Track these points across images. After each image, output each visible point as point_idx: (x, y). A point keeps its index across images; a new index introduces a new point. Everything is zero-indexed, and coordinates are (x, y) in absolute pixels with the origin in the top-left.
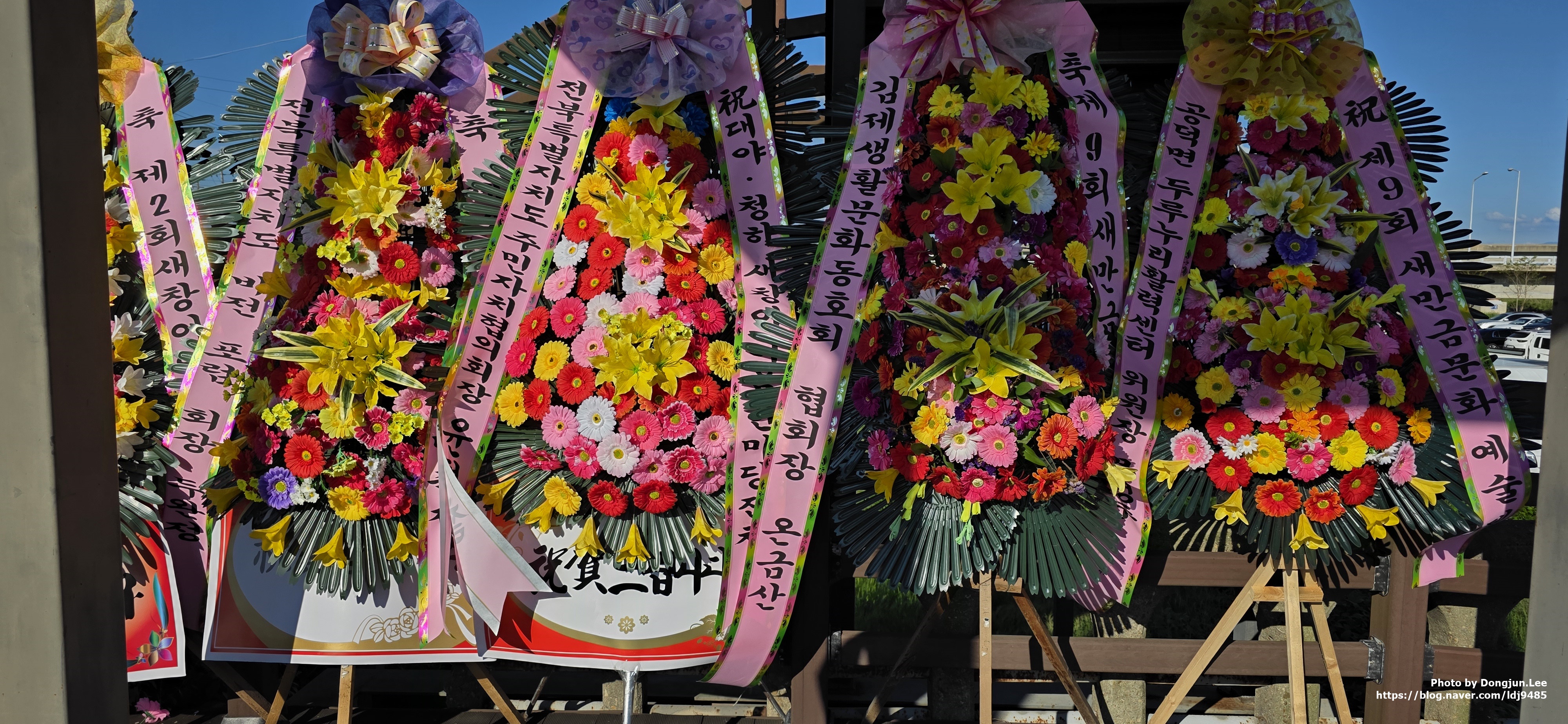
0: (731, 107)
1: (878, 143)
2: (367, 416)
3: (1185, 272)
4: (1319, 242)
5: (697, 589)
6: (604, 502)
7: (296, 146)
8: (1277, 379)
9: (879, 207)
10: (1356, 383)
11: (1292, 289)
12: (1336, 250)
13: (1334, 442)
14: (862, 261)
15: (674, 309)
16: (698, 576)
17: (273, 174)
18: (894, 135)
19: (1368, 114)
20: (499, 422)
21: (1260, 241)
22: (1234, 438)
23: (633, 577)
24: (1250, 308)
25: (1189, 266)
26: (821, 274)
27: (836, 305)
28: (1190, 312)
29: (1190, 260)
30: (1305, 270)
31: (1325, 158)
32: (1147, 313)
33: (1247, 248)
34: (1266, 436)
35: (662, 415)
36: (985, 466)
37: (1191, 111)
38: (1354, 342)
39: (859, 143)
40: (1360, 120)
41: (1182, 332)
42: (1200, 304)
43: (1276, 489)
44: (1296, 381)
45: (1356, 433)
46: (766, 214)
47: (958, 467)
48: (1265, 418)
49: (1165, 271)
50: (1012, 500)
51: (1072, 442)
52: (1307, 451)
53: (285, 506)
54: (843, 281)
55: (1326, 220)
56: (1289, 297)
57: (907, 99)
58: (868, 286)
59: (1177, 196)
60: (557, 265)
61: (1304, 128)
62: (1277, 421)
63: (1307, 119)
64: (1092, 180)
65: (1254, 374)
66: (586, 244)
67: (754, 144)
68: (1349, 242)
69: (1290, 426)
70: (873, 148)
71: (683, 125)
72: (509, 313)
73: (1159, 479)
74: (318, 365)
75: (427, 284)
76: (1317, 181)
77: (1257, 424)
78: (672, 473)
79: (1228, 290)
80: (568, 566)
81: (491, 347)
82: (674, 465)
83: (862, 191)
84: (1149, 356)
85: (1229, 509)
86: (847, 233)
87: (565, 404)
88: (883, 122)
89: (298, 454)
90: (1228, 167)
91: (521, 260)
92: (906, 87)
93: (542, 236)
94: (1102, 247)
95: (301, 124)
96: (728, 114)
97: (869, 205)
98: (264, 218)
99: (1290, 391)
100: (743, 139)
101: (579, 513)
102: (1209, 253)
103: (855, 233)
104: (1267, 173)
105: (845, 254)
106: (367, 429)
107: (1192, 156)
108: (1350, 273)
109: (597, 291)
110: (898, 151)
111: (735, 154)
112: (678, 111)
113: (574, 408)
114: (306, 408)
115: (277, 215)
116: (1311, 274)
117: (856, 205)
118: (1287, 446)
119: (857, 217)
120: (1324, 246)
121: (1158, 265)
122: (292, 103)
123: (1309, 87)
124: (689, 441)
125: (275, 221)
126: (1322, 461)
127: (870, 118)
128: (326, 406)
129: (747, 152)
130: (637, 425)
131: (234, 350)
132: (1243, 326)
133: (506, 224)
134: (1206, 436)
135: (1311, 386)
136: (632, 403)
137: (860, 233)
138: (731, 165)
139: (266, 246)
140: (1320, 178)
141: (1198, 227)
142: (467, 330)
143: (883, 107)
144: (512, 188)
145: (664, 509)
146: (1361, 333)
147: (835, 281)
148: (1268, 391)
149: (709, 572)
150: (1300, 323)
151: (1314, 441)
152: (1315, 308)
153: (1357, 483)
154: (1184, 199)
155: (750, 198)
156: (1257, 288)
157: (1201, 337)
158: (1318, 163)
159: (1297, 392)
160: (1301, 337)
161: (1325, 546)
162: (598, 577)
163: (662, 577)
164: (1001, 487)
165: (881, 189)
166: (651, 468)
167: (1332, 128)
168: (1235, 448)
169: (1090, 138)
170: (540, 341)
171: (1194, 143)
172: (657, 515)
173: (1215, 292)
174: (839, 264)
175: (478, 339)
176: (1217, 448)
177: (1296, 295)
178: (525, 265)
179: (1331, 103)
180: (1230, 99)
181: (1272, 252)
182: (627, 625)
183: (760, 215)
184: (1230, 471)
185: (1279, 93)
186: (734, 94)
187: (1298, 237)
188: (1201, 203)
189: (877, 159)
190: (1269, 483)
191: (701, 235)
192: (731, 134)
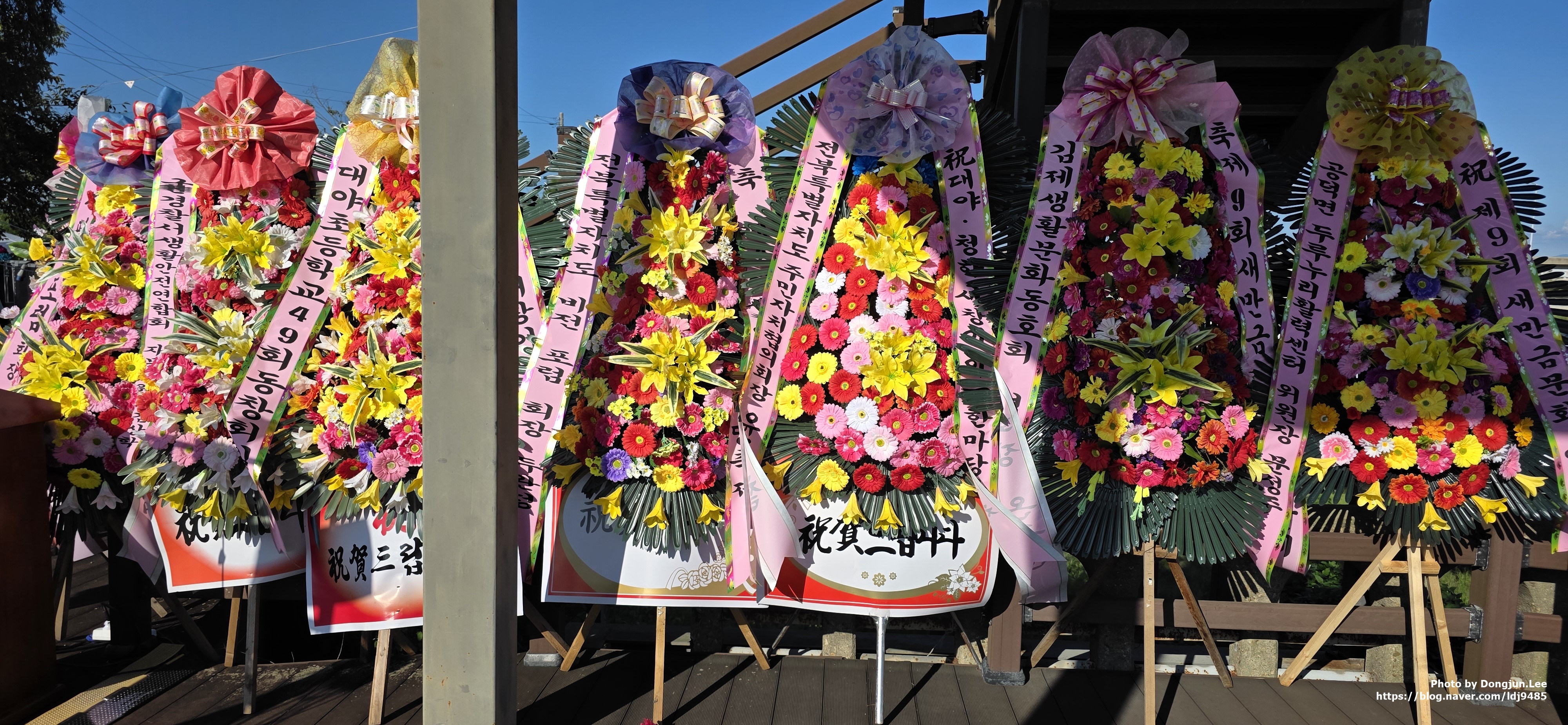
0: (954, 163)
1: (1058, 196)
2: (686, 409)
3: (1330, 302)
4: (1442, 280)
5: (934, 552)
6: (865, 480)
7: (607, 192)
8: (1410, 393)
9: (1060, 247)
10: (1475, 398)
11: (1420, 319)
12: (1454, 287)
13: (1456, 444)
14: (1049, 291)
15: (920, 328)
16: (935, 542)
17: (589, 215)
18: (1072, 189)
19: (1479, 175)
20: (779, 416)
21: (1394, 279)
22: (1374, 440)
23: (884, 542)
24: (1385, 334)
25: (1333, 298)
26: (1013, 300)
27: (1027, 326)
28: (1333, 335)
29: (1334, 293)
30: (1428, 304)
31: (1444, 211)
32: (1299, 336)
33: (1382, 285)
34: (1400, 439)
35: (915, 412)
36: (1155, 459)
37: (1332, 169)
38: (1473, 364)
39: (1042, 194)
40: (1472, 179)
41: (1328, 352)
42: (1343, 330)
43: (1407, 482)
44: (1426, 395)
45: (1474, 437)
46: (975, 252)
47: (1133, 460)
48: (1400, 425)
49: (1313, 301)
50: (1174, 486)
51: (1224, 441)
52: (1434, 451)
53: (621, 479)
54: (1032, 307)
55: (1448, 263)
56: (1419, 326)
57: (1083, 160)
58: (1053, 313)
59: (1322, 240)
60: (820, 291)
61: (1430, 187)
62: (1410, 426)
63: (1431, 179)
64: (1237, 227)
65: (1392, 388)
66: (844, 275)
67: (972, 194)
68: (1465, 282)
69: (1420, 431)
70: (1054, 198)
71: (920, 178)
72: (782, 330)
73: (1311, 473)
74: (650, 369)
75: (721, 306)
76: (1440, 231)
77: (1393, 428)
78: (921, 459)
79: (1366, 318)
80: (832, 532)
81: (771, 357)
82: (924, 452)
83: (1045, 234)
84: (1301, 371)
85: (1370, 497)
86: (1035, 268)
87: (836, 403)
88: (1062, 178)
89: (632, 439)
90: (1364, 216)
91: (790, 287)
92: (1083, 149)
93: (806, 268)
94: (1246, 282)
95: (611, 175)
96: (952, 169)
97: (1052, 245)
98: (582, 250)
99: (1420, 402)
100: (962, 190)
101: (845, 489)
102: (1349, 287)
103: (1041, 267)
104: (1398, 223)
105: (1034, 284)
106: (684, 420)
107: (1333, 206)
108: (1466, 306)
109: (856, 312)
110: (1077, 203)
111: (956, 201)
112: (915, 167)
113: (844, 406)
114: (640, 402)
115: (593, 248)
116: (1434, 306)
117: (1041, 245)
118: (1418, 446)
119: (1042, 254)
120: (1446, 284)
121: (1307, 296)
122: (603, 157)
123: (1433, 152)
124: (935, 434)
125: (591, 253)
126: (1446, 459)
127: (1051, 175)
128: (655, 401)
129: (965, 200)
130: (894, 420)
131: (563, 356)
132: (1382, 350)
133: (779, 258)
134: (1350, 438)
135: (1437, 400)
136: (891, 403)
137: (1046, 268)
138: (953, 210)
139: (584, 273)
140: (1443, 228)
141: (1339, 266)
142: (756, 342)
143: (1062, 166)
144: (783, 229)
145: (914, 488)
146: (1478, 357)
147: (1026, 306)
148: (1403, 403)
149: (943, 539)
150: (1431, 347)
151: (1440, 443)
152: (1441, 335)
153: (1473, 477)
154: (1327, 242)
155: (964, 236)
156: (1390, 318)
157: (1344, 357)
158: (1439, 214)
159: (1426, 403)
160: (1432, 359)
161: (1447, 528)
162: (856, 541)
163: (907, 542)
164: (1168, 476)
165: (1062, 233)
166: (905, 454)
167: (1449, 187)
168: (1375, 448)
169: (1234, 194)
170: (811, 352)
171: (1335, 196)
172: (905, 492)
173: (1355, 321)
174: (1028, 292)
175: (763, 350)
176: (1359, 448)
177: (1425, 324)
178: (793, 291)
179: (1449, 166)
180: (1366, 160)
181: (1403, 288)
182: (879, 580)
183: (971, 251)
184: (1370, 467)
185: (1408, 158)
186: (957, 152)
187: (1426, 277)
188: (1341, 246)
189: (1058, 208)
190: (1401, 477)
191: (936, 269)
192: (952, 185)
